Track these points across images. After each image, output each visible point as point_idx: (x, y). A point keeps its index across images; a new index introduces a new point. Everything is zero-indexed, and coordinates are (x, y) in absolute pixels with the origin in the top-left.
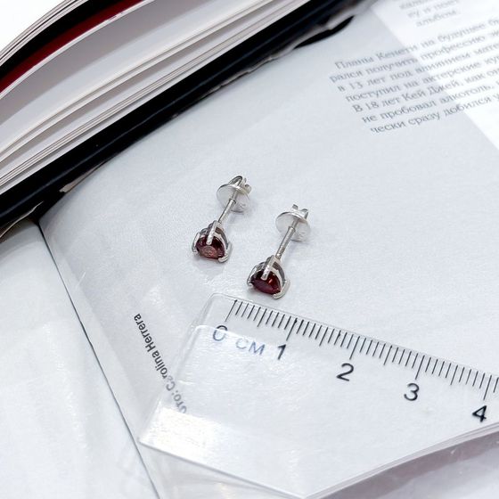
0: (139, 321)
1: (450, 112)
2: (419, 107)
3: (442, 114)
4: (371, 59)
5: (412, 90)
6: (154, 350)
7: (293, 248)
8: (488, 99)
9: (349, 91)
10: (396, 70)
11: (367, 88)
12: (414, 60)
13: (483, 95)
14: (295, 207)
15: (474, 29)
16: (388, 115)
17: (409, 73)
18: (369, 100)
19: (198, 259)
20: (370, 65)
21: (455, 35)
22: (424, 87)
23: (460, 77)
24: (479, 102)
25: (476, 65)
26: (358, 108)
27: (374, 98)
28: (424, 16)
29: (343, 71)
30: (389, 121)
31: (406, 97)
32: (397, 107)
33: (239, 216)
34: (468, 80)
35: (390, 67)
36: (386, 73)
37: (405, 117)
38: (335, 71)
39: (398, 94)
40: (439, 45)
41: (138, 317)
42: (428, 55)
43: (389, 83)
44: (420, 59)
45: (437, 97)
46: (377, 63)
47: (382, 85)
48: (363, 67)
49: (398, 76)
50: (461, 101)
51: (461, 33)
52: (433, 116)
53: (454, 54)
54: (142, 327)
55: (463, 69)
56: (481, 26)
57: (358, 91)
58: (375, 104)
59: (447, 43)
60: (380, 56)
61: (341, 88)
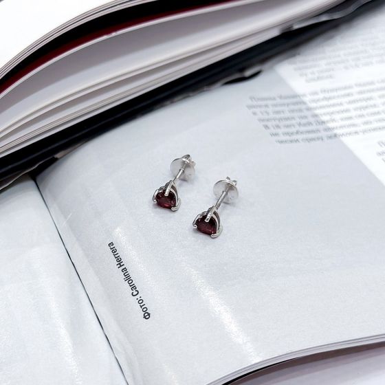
0: (112, 247)
1: (330, 137)
2: (309, 132)
3: (325, 139)
4: (274, 99)
5: (304, 121)
6: (123, 267)
7: (224, 208)
8: (356, 133)
9: (260, 116)
10: (292, 107)
11: (272, 116)
12: (304, 103)
13: (353, 129)
14: (228, 178)
15: (345, 88)
16: (287, 134)
17: (300, 110)
18: (274, 123)
19: (156, 208)
20: (274, 102)
21: (332, 90)
22: (311, 120)
23: (337, 117)
24: (350, 134)
25: (347, 111)
26: (266, 127)
27: (277, 122)
28: (310, 76)
29: (255, 103)
30: (287, 138)
31: (300, 124)
32: (293, 130)
33: (185, 183)
34: (342, 119)
35: (288, 105)
36: (285, 108)
37: (299, 137)
38: (250, 102)
39: (293, 122)
40: (321, 96)
41: (111, 244)
42: (314, 101)
43: (288, 115)
44: (308, 103)
45: (321, 127)
46: (278, 101)
47: (282, 115)
48: (269, 102)
49: (293, 111)
50: (338, 132)
51: (336, 90)
52: (318, 139)
53: (331, 102)
54: (114, 251)
55: (338, 112)
56: (350, 87)
57: (266, 117)
58: (278, 127)
59: (327, 95)
60: (281, 97)
61: (255, 114)
